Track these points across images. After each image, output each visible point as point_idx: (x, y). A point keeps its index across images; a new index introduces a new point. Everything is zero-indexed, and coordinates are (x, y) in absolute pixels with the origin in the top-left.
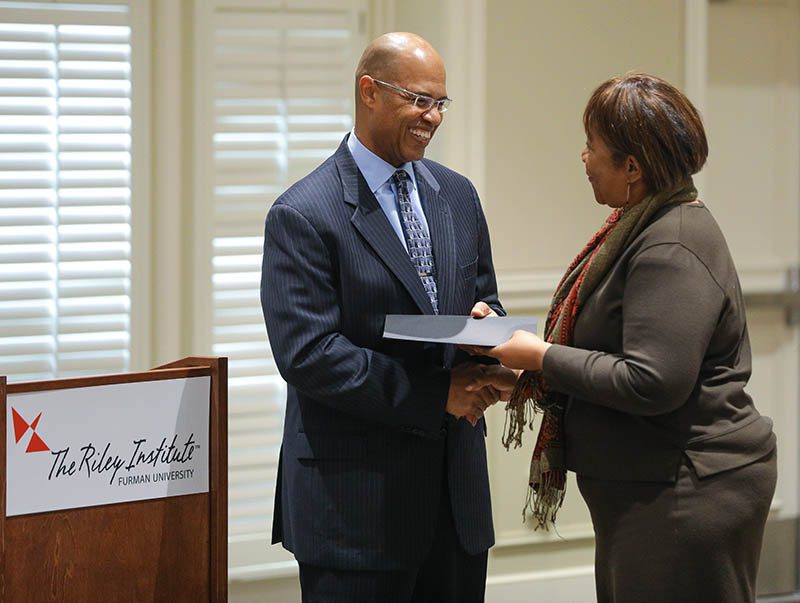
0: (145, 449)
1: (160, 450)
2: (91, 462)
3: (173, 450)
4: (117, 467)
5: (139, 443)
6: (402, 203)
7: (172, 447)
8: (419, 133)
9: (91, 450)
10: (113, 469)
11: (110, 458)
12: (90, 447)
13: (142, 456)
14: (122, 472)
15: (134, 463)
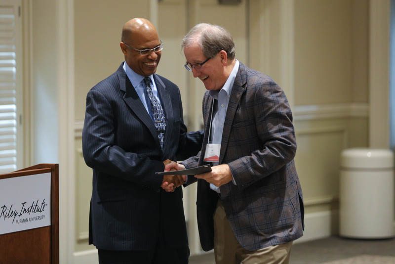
0: (26, 207)
1: (32, 207)
2: (5, 213)
3: (37, 207)
4: (15, 215)
5: (24, 204)
6: (148, 91)
7: (37, 205)
8: (148, 64)
9: (5, 208)
10: (14, 216)
11: (13, 212)
12: (5, 206)
13: (25, 210)
14: (17, 218)
15: (22, 213)
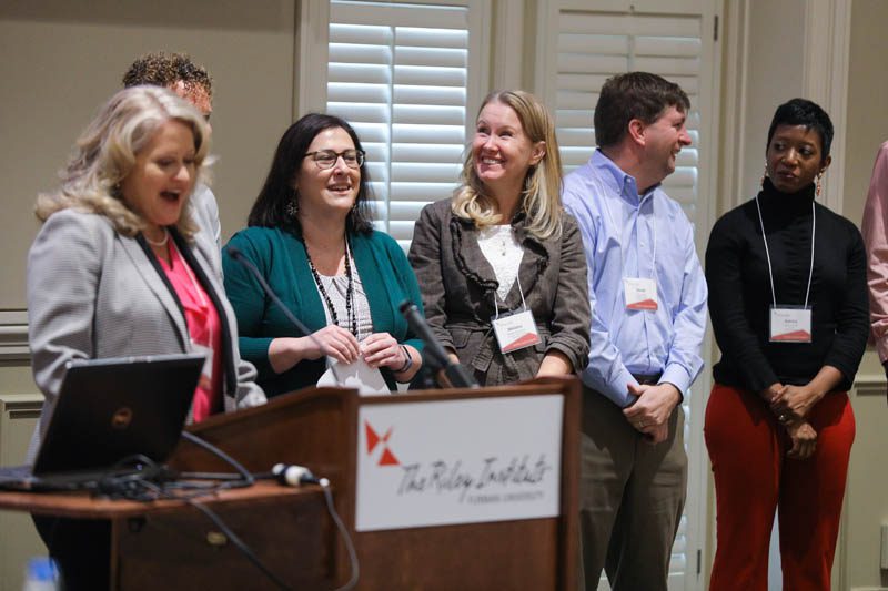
0: (497, 468)
1: (510, 469)
2: (441, 479)
3: (525, 470)
4: (467, 485)
5: (491, 462)
7: (523, 467)
9: (442, 467)
10: (463, 487)
11: (461, 476)
12: (441, 464)
13: (492, 476)
14: (472, 491)
15: (484, 482)
